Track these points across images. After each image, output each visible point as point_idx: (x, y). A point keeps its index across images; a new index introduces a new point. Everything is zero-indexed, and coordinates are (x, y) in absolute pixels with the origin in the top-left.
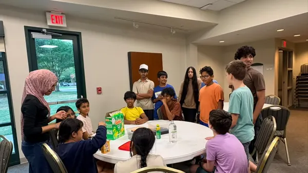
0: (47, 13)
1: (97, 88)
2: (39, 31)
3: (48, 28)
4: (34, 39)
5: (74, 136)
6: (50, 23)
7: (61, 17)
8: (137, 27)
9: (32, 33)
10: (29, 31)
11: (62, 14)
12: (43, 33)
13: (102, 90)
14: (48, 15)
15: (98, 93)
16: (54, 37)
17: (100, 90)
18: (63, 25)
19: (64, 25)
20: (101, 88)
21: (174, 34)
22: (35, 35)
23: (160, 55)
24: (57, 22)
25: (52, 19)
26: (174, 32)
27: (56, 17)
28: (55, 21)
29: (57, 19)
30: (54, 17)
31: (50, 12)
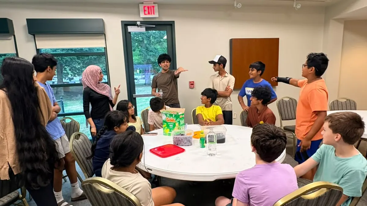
0: (140, 5)
1: (190, 82)
2: (134, 24)
3: (141, 20)
4: (130, 33)
5: (116, 130)
6: (142, 15)
7: (153, 7)
8: (239, 6)
9: (128, 27)
10: (125, 25)
11: (154, 3)
12: (138, 26)
13: (195, 84)
14: (141, 7)
15: (191, 88)
16: (147, 29)
17: (193, 84)
19: (156, 15)
20: (193, 82)
21: (298, 9)
23: (277, 40)
24: (149, 13)
25: (145, 11)
26: (299, 7)
27: (148, 7)
28: (147, 13)
29: (150, 10)
30: (146, 9)
31: (143, 3)
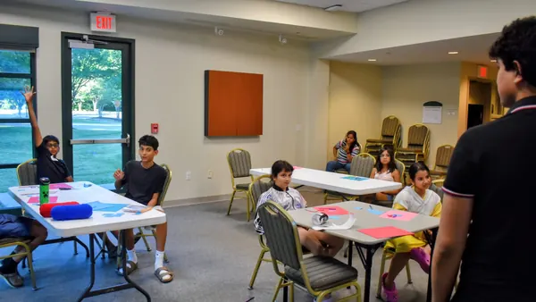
0: (92, 14)
1: (152, 125)
2: (79, 37)
3: (91, 34)
4: (71, 49)
6: (94, 28)
7: (110, 19)
8: (221, 33)
9: (69, 41)
10: (66, 37)
11: (112, 14)
12: (84, 40)
13: (160, 128)
14: (93, 17)
15: (153, 133)
16: (97, 46)
17: (156, 128)
18: (112, 30)
20: (157, 125)
21: (284, 44)
22: (72, 43)
23: (260, 77)
24: (103, 26)
25: (98, 23)
26: (284, 42)
27: (103, 19)
28: (101, 25)
29: (105, 22)
30: (100, 20)
31: (96, 12)
